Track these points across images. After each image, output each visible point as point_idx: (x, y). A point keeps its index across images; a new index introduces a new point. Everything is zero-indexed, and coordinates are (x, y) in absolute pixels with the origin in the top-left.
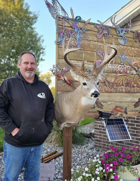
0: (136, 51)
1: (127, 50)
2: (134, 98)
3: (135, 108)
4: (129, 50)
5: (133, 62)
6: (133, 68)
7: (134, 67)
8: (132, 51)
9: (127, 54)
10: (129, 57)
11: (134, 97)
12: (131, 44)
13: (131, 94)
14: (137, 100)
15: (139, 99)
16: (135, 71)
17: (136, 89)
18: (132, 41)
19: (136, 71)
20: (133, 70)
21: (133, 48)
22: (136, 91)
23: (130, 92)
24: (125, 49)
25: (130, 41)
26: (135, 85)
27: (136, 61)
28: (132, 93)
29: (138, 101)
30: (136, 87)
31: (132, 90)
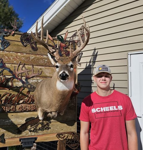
0: (23, 57)
1: (8, 57)
2: (18, 120)
4: (12, 56)
5: (18, 71)
8: (16, 57)
9: (8, 62)
10: (11, 65)
12: (15, 48)
13: (13, 114)
14: (23, 122)
15: (26, 120)
18: (18, 45)
19: (23, 83)
20: (18, 81)
21: (19, 54)
24: (6, 55)
25: (15, 45)
26: (21, 102)
27: (22, 70)
28: (14, 112)
29: (25, 122)
30: (22, 103)
31: (14, 109)
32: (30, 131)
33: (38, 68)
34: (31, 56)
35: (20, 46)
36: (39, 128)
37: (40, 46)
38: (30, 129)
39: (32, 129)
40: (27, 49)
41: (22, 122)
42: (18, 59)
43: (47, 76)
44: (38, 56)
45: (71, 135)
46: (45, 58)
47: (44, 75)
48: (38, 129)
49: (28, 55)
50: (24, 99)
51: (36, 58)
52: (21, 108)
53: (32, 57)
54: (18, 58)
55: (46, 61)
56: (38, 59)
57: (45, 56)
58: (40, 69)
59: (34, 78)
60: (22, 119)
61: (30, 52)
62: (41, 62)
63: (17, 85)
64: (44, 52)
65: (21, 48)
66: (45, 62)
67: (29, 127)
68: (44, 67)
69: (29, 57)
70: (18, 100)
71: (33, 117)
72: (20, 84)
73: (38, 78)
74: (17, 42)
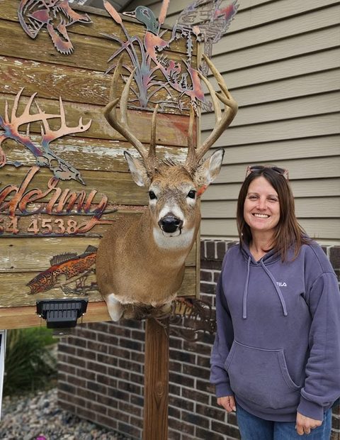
0: (31, 72)
2: (28, 258)
3: (31, 296)
5: (17, 116)
6: (20, 140)
7: (22, 136)
8: (11, 72)
11: (24, 252)
13: (12, 242)
14: (45, 264)
15: (51, 261)
16: (28, 153)
17: (35, 222)
18: (12, 34)
19: (36, 152)
20: (20, 148)
21: (18, 63)
22: (36, 229)
23: (5, 234)
26: (34, 207)
27: (31, 113)
28: (16, 236)
29: (50, 266)
30: (36, 213)
31: (15, 226)
32: (67, 291)
33: (78, 109)
34: (56, 70)
35: (17, 36)
36: (93, 284)
37: (80, 41)
38: (64, 285)
39: (72, 286)
40: (43, 49)
41: (41, 266)
42: (15, 79)
43: (107, 137)
44: (76, 73)
45: (184, 307)
46: (99, 81)
47: (98, 131)
48: (87, 287)
49: (45, 69)
50: (42, 200)
51: (72, 80)
52: (35, 226)
53: (59, 74)
54: (15, 76)
55: (103, 88)
56: (79, 82)
57: (98, 75)
58: (87, 113)
59: (70, 141)
60: (40, 257)
61: (52, 58)
62: (88, 91)
63: (19, 158)
64: (96, 61)
65: (23, 45)
66: (99, 94)
67: (63, 280)
68: (99, 108)
69: (50, 75)
70: (25, 203)
71: (72, 251)
72: (28, 156)
73: (80, 141)
74: (9, 24)
